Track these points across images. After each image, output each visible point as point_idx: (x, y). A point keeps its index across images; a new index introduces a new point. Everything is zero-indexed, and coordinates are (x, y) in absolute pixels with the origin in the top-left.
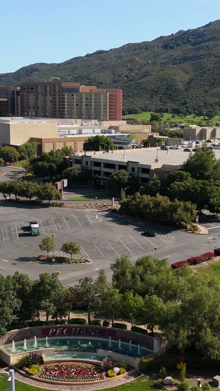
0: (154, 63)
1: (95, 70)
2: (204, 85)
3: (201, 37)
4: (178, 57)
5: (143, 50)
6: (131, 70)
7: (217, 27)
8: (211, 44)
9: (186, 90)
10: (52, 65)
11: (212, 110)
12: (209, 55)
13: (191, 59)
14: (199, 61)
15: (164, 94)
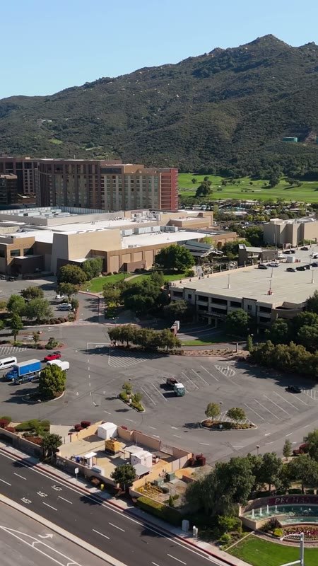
0: (184, 99)
1: (101, 108)
2: (258, 134)
3: (246, 59)
4: (217, 91)
5: (167, 79)
6: (151, 108)
7: (267, 45)
8: (262, 70)
9: (234, 141)
10: (36, 99)
11: (272, 171)
12: (261, 88)
13: (236, 94)
14: (246, 97)
15: (204, 147)
